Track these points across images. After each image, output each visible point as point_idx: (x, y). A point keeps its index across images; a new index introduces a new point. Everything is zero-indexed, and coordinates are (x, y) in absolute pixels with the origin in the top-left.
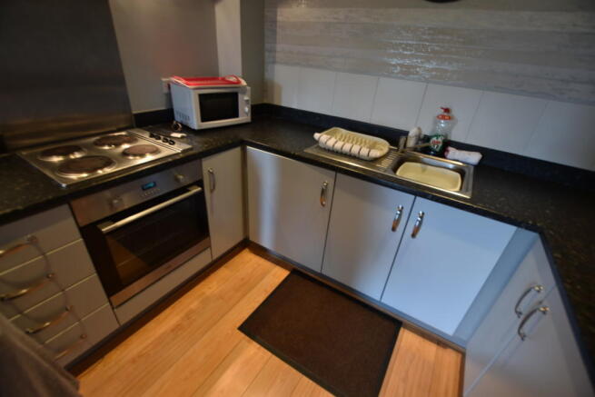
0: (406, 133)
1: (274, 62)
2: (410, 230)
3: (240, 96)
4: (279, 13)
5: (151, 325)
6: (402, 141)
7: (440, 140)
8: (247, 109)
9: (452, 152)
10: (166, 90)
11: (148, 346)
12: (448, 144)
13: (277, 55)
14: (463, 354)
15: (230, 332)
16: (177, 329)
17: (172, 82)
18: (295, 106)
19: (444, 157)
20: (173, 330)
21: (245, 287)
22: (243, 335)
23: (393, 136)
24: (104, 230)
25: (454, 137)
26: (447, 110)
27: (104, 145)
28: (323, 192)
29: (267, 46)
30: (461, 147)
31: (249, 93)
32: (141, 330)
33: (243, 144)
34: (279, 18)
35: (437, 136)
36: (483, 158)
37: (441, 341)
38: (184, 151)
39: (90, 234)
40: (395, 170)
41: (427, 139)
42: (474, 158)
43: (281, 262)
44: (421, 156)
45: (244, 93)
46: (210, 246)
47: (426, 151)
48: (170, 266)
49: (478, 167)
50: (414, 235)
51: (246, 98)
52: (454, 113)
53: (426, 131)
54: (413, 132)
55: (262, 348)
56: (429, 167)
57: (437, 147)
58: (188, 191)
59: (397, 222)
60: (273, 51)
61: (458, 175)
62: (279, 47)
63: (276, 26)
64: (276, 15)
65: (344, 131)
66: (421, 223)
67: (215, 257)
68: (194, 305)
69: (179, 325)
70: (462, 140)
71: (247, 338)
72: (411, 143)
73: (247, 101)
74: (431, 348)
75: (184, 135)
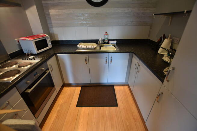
0: (99, 40)
1: (53, 27)
2: (110, 62)
3: (47, 40)
4: (50, 12)
5: (47, 121)
6: (99, 42)
7: (107, 40)
8: (50, 43)
9: (110, 42)
10: (18, 43)
11: (51, 126)
12: (109, 40)
13: (53, 25)
14: (128, 86)
15: (74, 109)
16: (57, 117)
17: (20, 40)
18: (64, 39)
19: (109, 43)
20: (56, 118)
21: (71, 96)
22: (78, 108)
23: (96, 41)
24: (29, 92)
25: (110, 38)
26: (106, 32)
27: (5, 67)
28: (86, 60)
29: (48, 22)
30: (112, 40)
31: (49, 38)
32: (45, 124)
33: (55, 54)
34: (50, 13)
35: (106, 39)
36: (117, 42)
37: (123, 85)
38: (40, 61)
39: (24, 95)
40: (101, 49)
41: (104, 40)
42: (115, 42)
43: (77, 85)
44: (105, 45)
45: (48, 38)
46: (55, 89)
47: (104, 43)
48: (47, 99)
49: (117, 44)
50: (111, 63)
51: (49, 40)
52: (108, 33)
53: (103, 39)
54: (100, 40)
55: (86, 107)
56: (107, 47)
57: (107, 42)
58: (46, 73)
59: (106, 61)
60: (51, 24)
61: (114, 47)
62: (53, 22)
63: (50, 16)
64: (49, 12)
65: (83, 43)
66: (111, 59)
67: (58, 92)
68: (58, 109)
69: (57, 116)
70: (111, 39)
71: (80, 107)
72: (101, 42)
73: (49, 41)
74: (122, 87)
75: (34, 56)
